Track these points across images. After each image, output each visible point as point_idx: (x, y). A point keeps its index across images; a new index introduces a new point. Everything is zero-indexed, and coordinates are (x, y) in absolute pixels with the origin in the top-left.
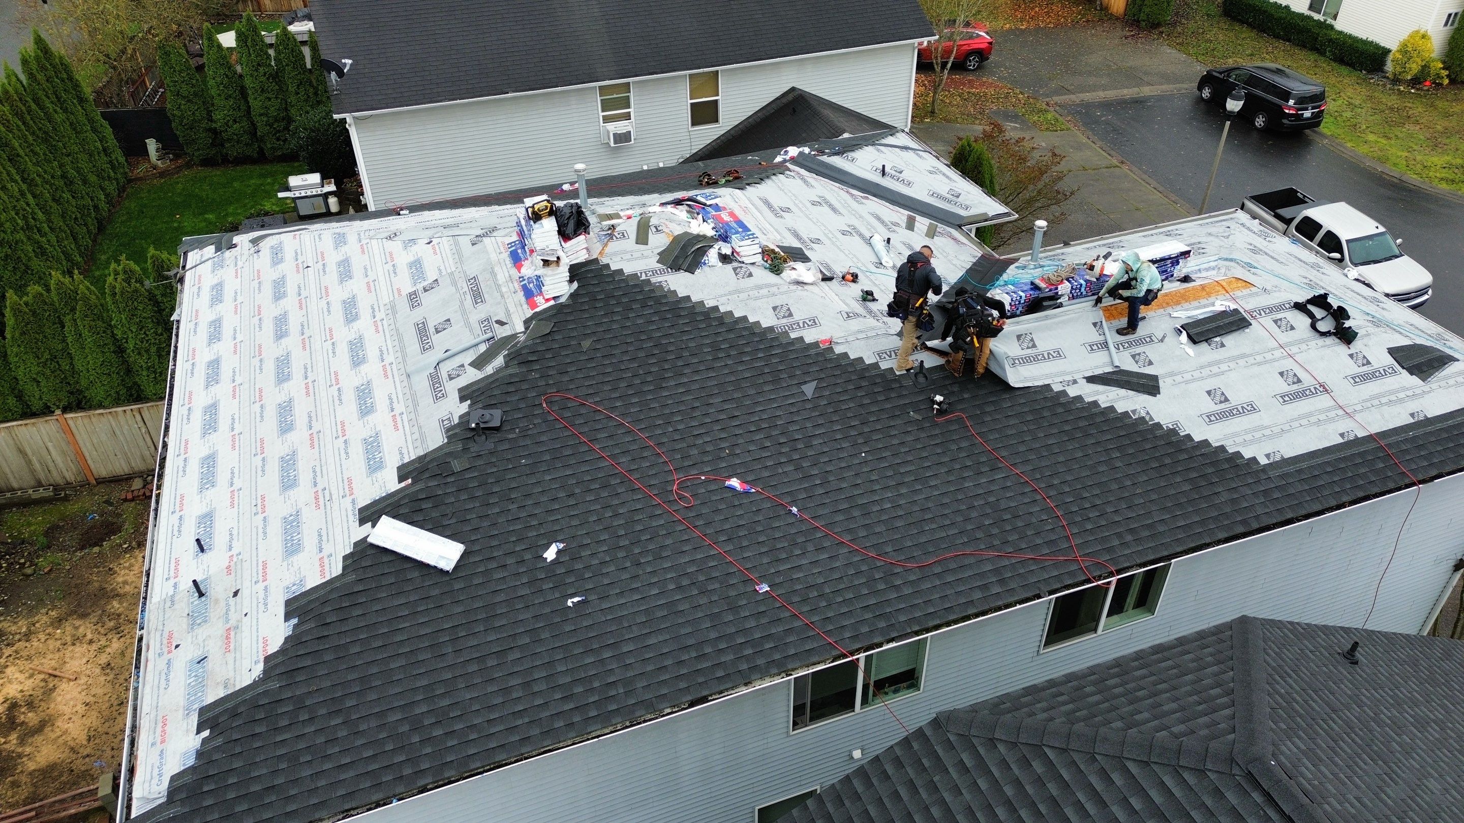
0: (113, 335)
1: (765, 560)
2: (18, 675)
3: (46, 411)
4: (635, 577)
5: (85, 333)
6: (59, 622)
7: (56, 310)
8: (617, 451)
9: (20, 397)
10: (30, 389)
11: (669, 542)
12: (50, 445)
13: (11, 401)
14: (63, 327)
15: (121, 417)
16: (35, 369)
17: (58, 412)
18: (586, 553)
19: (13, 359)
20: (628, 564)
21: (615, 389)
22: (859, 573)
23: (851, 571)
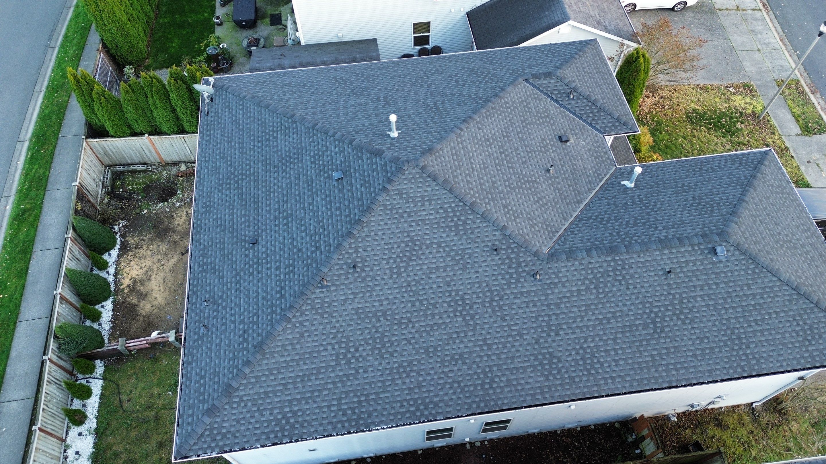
0: (170, 103)
3: (142, 134)
4: (380, 364)
5: (158, 102)
7: (143, 90)
8: (383, 298)
9: (129, 126)
10: (133, 123)
11: (398, 349)
12: (144, 147)
13: (126, 129)
14: (147, 97)
15: (175, 139)
16: (135, 117)
17: (147, 135)
19: (124, 109)
20: (378, 357)
21: (387, 263)
22: (479, 378)
23: (475, 377)
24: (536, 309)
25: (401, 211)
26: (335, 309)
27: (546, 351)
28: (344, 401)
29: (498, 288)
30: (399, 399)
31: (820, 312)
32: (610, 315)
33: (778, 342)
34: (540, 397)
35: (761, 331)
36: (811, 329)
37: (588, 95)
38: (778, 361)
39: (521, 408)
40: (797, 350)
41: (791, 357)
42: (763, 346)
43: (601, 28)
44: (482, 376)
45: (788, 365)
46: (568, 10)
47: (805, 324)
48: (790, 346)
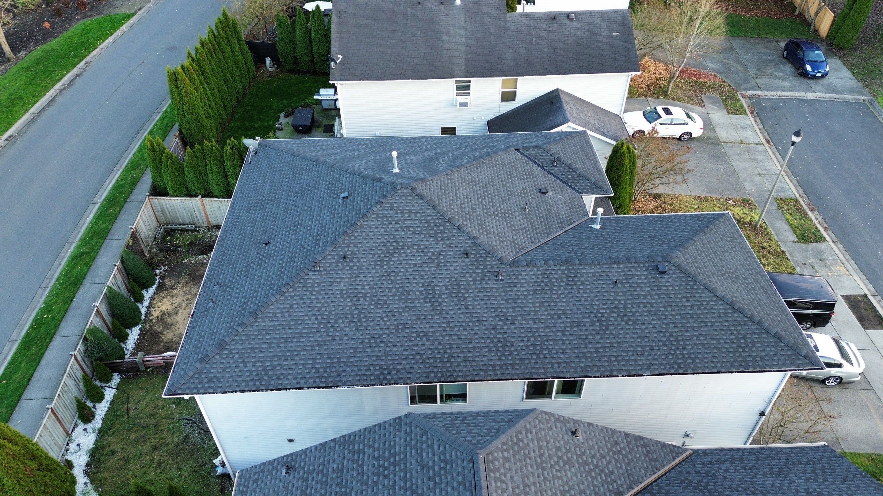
0: (224, 169)
1: (405, 339)
2: (167, 302)
3: (196, 196)
4: (355, 335)
5: (214, 167)
6: (186, 284)
7: (204, 156)
8: (365, 283)
9: (187, 188)
10: (191, 185)
11: (372, 324)
12: (195, 208)
13: (183, 190)
14: (206, 163)
15: (223, 203)
16: (194, 179)
17: (200, 197)
18: (340, 321)
19: (186, 173)
20: (354, 329)
21: (373, 257)
22: (439, 353)
23: (436, 352)
24: (496, 302)
25: (390, 219)
26: (323, 289)
27: (501, 336)
28: (318, 361)
29: (465, 283)
30: (367, 364)
31: (754, 325)
32: (561, 312)
33: (713, 347)
34: (492, 373)
35: (698, 336)
36: (745, 338)
37: (569, 165)
38: (712, 362)
39: (474, 381)
40: (731, 355)
41: (725, 360)
42: (698, 349)
43: (598, 132)
44: (442, 351)
45: (722, 366)
46: (569, 116)
47: (739, 333)
48: (724, 350)
